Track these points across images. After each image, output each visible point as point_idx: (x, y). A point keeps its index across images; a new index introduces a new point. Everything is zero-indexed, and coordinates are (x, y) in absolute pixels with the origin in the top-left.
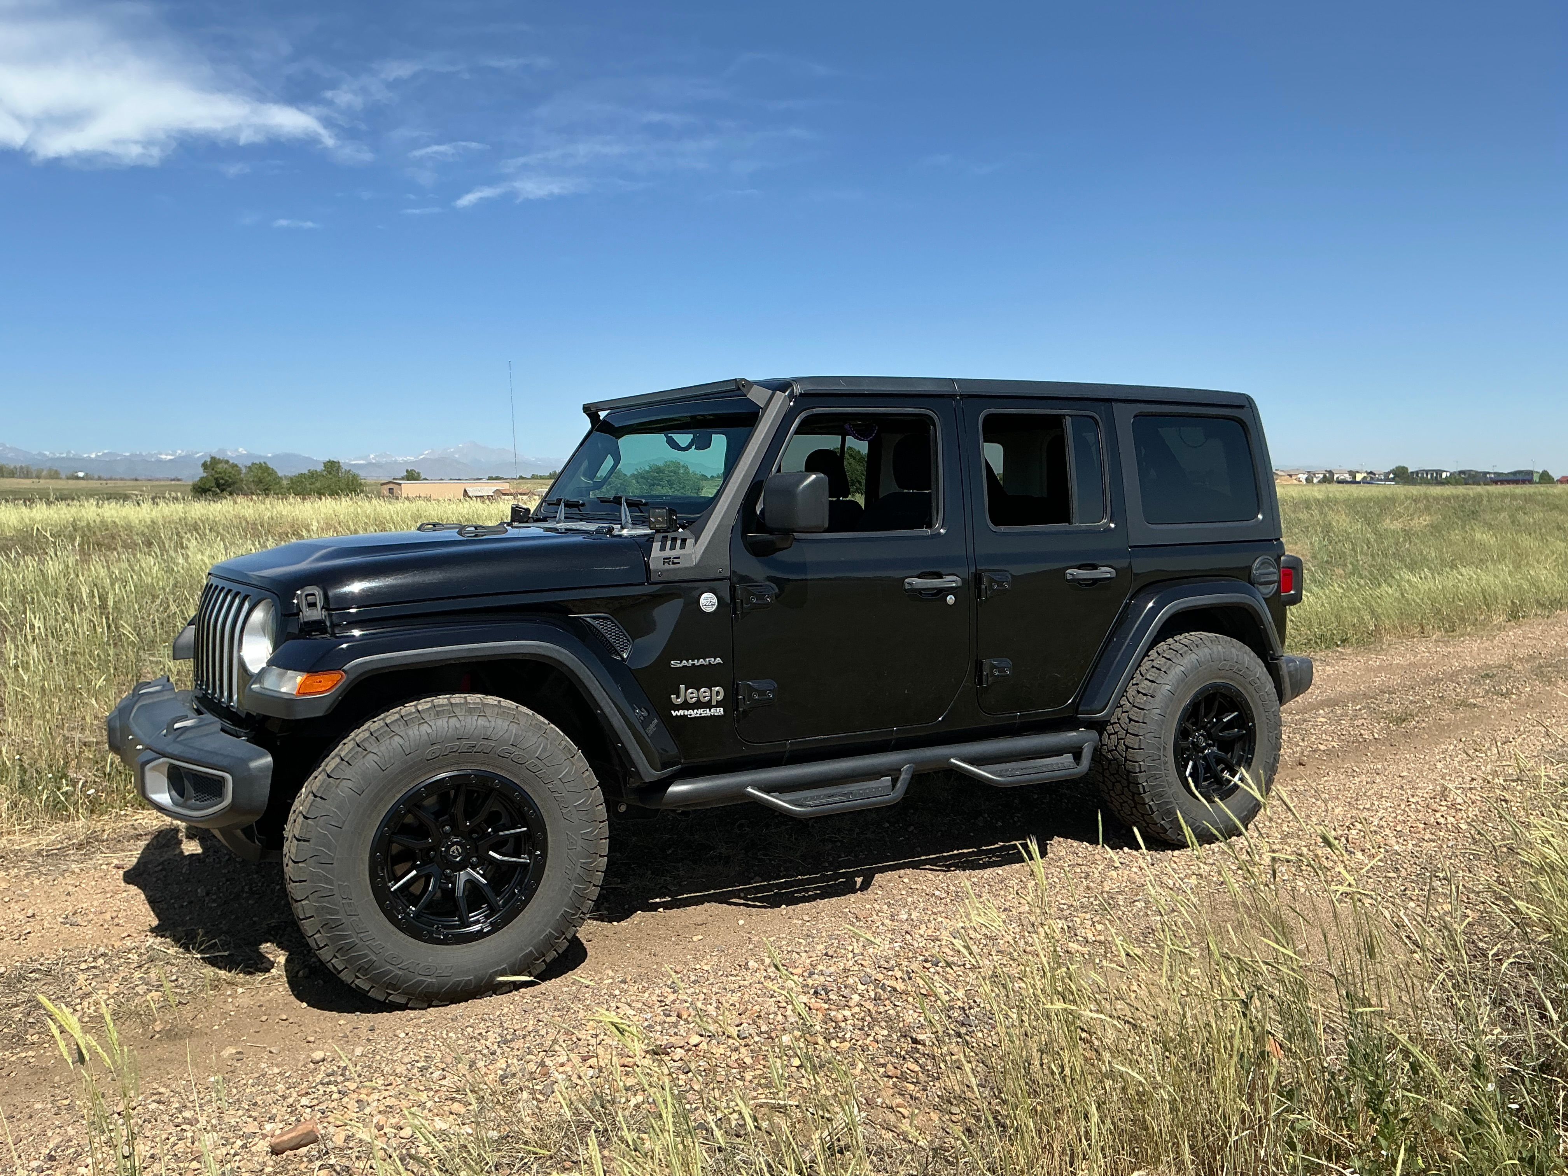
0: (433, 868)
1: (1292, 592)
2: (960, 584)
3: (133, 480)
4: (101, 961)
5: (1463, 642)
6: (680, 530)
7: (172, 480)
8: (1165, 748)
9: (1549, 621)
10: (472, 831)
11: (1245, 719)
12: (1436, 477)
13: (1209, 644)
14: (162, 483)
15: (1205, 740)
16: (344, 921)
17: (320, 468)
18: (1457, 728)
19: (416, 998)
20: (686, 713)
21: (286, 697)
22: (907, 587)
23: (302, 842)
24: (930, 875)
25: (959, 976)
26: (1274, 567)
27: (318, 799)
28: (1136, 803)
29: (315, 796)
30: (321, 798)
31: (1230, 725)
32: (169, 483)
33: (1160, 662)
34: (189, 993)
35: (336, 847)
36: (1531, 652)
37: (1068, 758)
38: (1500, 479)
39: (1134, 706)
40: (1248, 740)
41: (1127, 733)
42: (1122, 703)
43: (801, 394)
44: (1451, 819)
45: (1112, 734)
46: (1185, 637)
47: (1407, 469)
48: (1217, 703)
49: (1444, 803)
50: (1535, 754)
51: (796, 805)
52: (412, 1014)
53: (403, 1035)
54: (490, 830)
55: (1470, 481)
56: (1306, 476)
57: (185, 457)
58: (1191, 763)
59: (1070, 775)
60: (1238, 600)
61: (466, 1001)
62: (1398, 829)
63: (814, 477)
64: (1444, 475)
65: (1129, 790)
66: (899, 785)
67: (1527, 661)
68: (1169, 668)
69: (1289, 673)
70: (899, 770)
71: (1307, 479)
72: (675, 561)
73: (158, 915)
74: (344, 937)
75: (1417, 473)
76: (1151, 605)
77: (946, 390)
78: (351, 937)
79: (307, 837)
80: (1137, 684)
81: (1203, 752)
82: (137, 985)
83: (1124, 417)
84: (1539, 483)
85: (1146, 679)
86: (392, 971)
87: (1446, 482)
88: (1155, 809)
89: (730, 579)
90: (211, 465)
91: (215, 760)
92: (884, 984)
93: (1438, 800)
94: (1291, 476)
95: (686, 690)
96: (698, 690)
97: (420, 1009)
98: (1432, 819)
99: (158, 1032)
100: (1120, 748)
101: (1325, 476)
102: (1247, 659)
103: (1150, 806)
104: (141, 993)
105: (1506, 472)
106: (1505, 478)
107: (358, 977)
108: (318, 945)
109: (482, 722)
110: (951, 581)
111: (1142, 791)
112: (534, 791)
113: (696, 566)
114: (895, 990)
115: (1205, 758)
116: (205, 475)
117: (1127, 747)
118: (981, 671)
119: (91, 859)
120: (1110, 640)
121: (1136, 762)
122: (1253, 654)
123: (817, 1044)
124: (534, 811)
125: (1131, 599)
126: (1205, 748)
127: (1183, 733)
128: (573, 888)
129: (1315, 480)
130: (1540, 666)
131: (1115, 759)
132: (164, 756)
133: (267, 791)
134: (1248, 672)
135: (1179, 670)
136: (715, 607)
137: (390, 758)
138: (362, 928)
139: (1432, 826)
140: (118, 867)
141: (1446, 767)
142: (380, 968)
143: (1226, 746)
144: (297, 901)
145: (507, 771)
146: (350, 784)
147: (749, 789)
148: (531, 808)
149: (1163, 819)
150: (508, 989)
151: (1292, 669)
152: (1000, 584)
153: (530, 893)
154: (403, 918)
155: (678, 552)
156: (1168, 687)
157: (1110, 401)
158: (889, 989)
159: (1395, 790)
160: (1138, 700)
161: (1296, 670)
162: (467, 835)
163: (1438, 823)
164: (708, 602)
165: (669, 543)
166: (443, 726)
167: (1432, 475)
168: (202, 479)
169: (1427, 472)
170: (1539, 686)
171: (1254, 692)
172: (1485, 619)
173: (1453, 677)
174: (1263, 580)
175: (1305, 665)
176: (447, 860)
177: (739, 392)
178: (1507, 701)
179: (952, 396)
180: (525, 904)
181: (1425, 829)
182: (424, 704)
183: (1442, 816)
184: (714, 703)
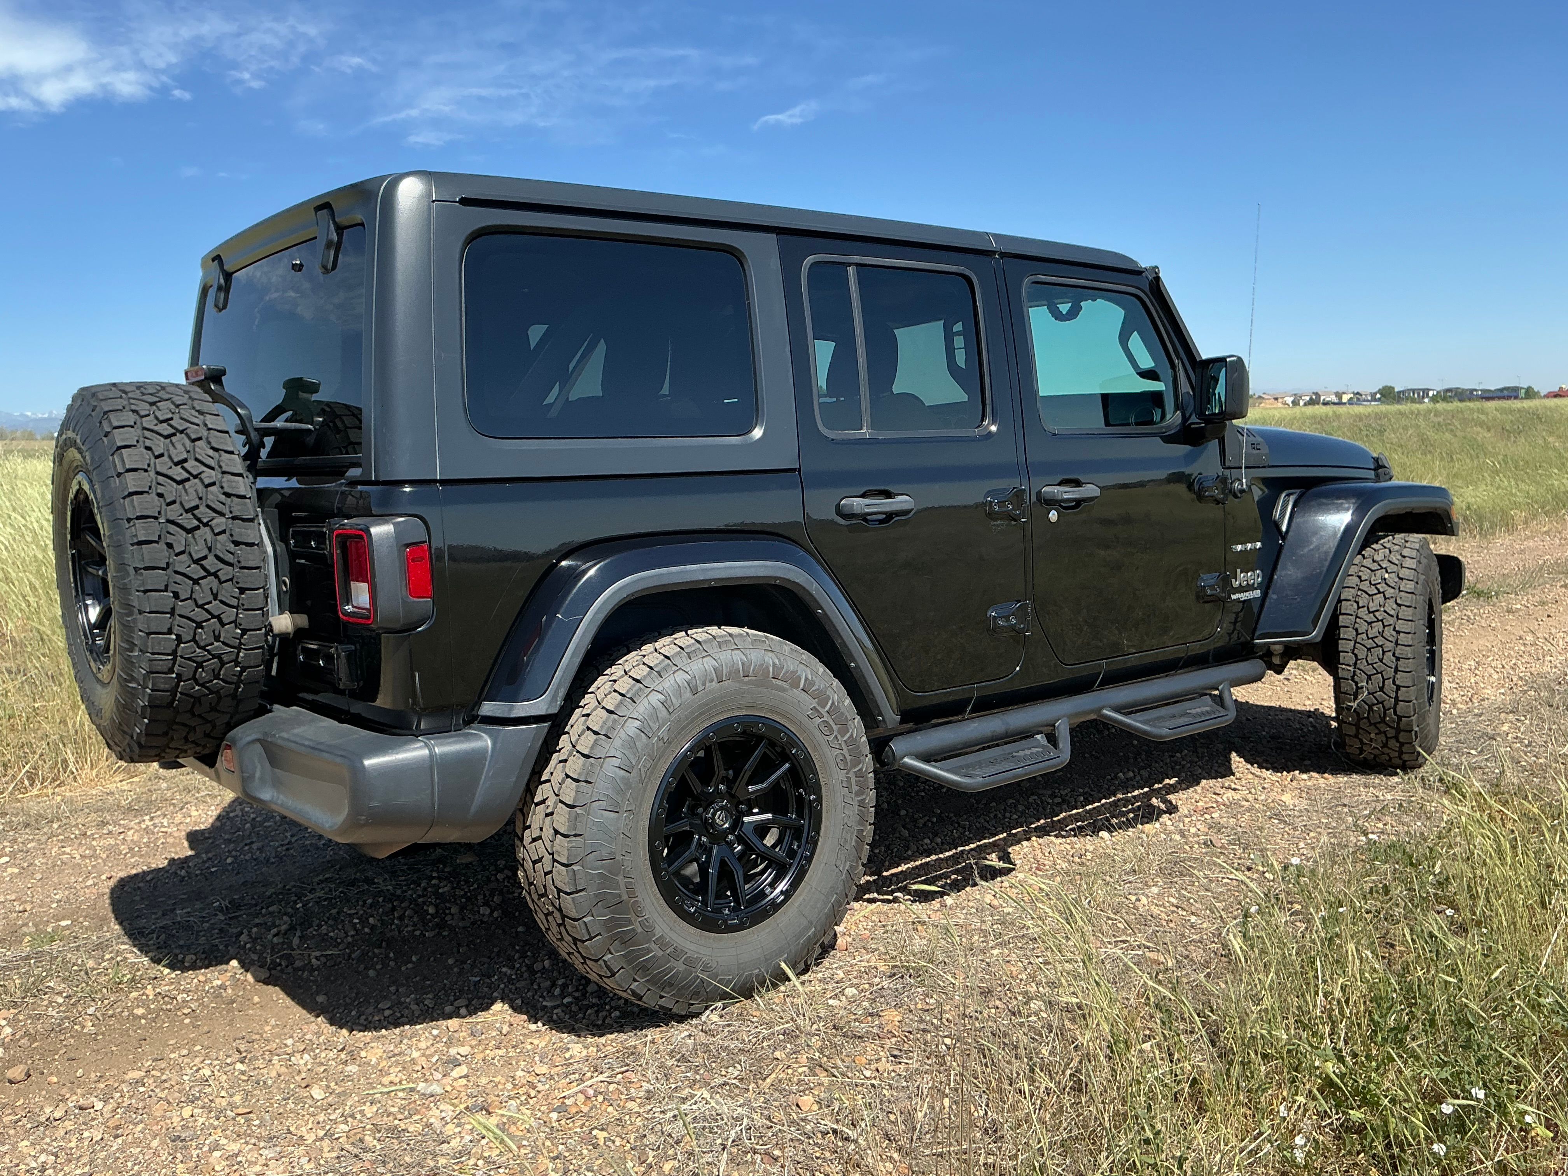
38: (1488, 396)
47: (1394, 388)
56: (1292, 399)
71: (1293, 402)
75: (1403, 392)
84: (1526, 398)
94: (1276, 399)
101: (1311, 399)
105: (1492, 388)
106: (1492, 394)
129: (1302, 403)
169: (1414, 391)
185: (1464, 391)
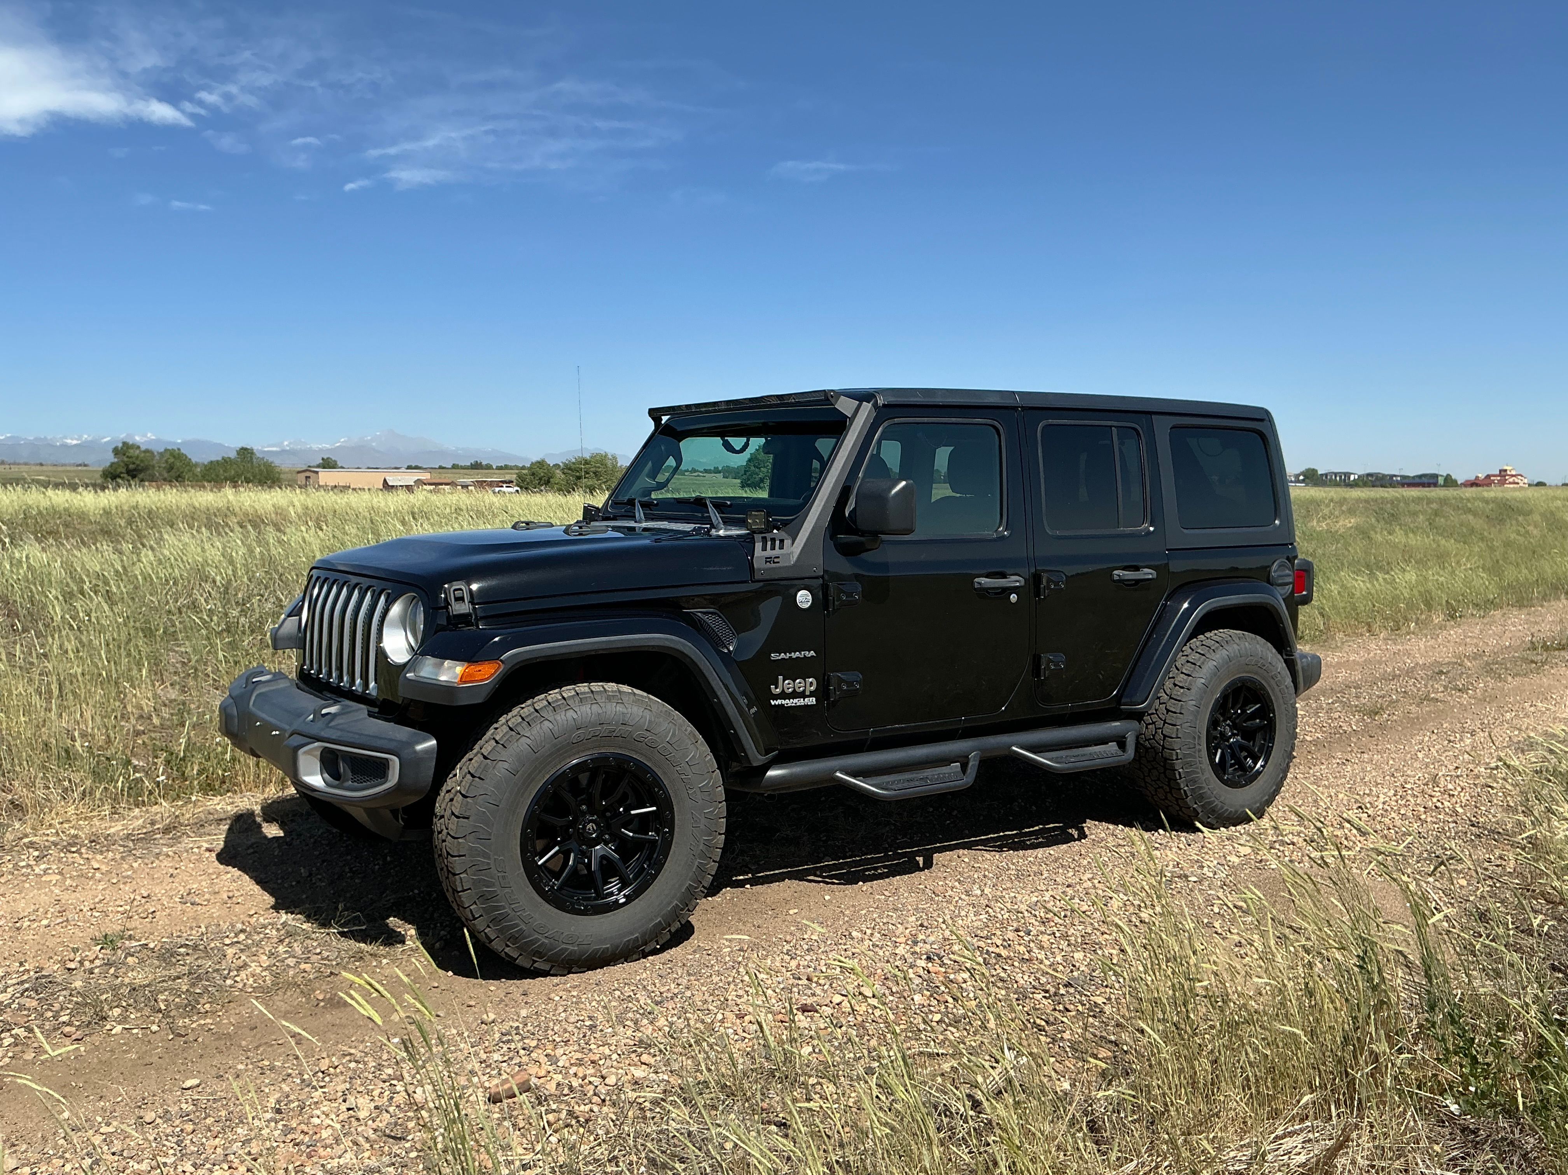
0: (573, 845)
1: (1304, 593)
2: (1023, 583)
3: (37, 465)
4: (242, 937)
5: (1409, 640)
6: (775, 531)
7: (80, 465)
8: (1199, 737)
9: (1485, 621)
10: (606, 809)
11: (1266, 711)
12: (1345, 480)
13: (1237, 641)
14: (68, 468)
15: (1231, 730)
16: (499, 892)
17: (233, 455)
18: (1426, 721)
19: (558, 966)
20: (784, 702)
21: (444, 684)
22: (976, 586)
23: (461, 820)
24: (987, 855)
25: (1052, 943)
26: (1289, 570)
27: (477, 779)
28: (1171, 788)
29: (473, 776)
30: (480, 778)
31: (1253, 716)
32: (76, 468)
33: (1194, 657)
34: (337, 964)
35: (493, 825)
36: (1475, 651)
37: (1113, 746)
38: (1407, 482)
39: (1171, 698)
40: (1269, 730)
41: (1165, 722)
42: (1159, 695)
43: (884, 405)
44: (1446, 804)
45: (1150, 724)
46: (1216, 634)
47: (1317, 471)
48: (1243, 695)
49: (1437, 789)
50: (1505, 744)
51: (882, 789)
52: (556, 980)
53: (557, 998)
54: (621, 809)
55: (1378, 483)
57: (91, 442)
58: (1219, 751)
59: (1119, 762)
60: (1258, 601)
61: (602, 968)
62: (1402, 812)
63: (904, 483)
64: (1352, 478)
65: (1166, 776)
66: (969, 771)
67: (1475, 659)
68: (1203, 663)
69: (1303, 668)
70: (967, 757)
72: (776, 560)
73: (271, 894)
74: (497, 908)
75: (1326, 475)
76: (1186, 605)
77: (1008, 402)
78: (504, 908)
79: (467, 814)
80: (1173, 678)
81: (1228, 741)
82: (286, 958)
83: (1162, 427)
84: (1444, 486)
85: (1182, 673)
86: (538, 940)
87: (1355, 485)
88: (1189, 793)
89: (822, 577)
90: (123, 450)
91: (379, 743)
92: (987, 951)
93: (1431, 786)
95: (784, 681)
96: (794, 681)
97: (561, 976)
98: (1430, 803)
99: (322, 1000)
100: (1157, 737)
102: (1270, 655)
103: (1185, 791)
104: (292, 965)
105: (1412, 475)
106: (1411, 481)
107: (508, 946)
108: (473, 916)
109: (620, 708)
110: (1015, 581)
111: (1178, 777)
112: (665, 773)
113: (794, 565)
114: (999, 955)
115: (1230, 746)
116: (116, 460)
117: (1165, 736)
118: (1039, 666)
119: (180, 843)
120: (1150, 636)
121: (1174, 750)
122: (1274, 650)
123: (947, 1002)
124: (664, 792)
125: (1166, 600)
126: (1230, 737)
127: (1214, 723)
128: (696, 863)
130: (1488, 664)
131: (1153, 748)
132: (318, 740)
133: (431, 772)
134: (1271, 667)
135: (1211, 664)
136: (809, 604)
137: (541, 742)
138: (514, 899)
139: (1432, 810)
140: (209, 850)
141: (1427, 756)
142: (529, 937)
143: (1248, 735)
144: (455, 875)
145: (641, 754)
146: (506, 765)
147: (838, 774)
148: (661, 788)
149: (1196, 803)
150: (637, 957)
151: (1305, 664)
152: (1056, 584)
153: (659, 866)
154: (549, 890)
155: (777, 552)
156: (1203, 681)
157: (1151, 413)
158: (993, 955)
159: (1387, 778)
160: (1175, 692)
161: (1308, 665)
162: (602, 813)
163: (1436, 807)
164: (804, 599)
165: (769, 543)
166: (586, 712)
167: (1341, 477)
168: (112, 464)
169: (1336, 474)
170: (1491, 683)
171: (1275, 686)
172: (1426, 619)
173: (1410, 672)
174: (1280, 581)
175: (1315, 661)
176: (583, 837)
177: (828, 402)
178: (1465, 696)
179: (1015, 408)
180: (654, 877)
181: (1425, 813)
182: (568, 691)
183: (1438, 801)
184: (808, 693)
185: (1384, 476)
